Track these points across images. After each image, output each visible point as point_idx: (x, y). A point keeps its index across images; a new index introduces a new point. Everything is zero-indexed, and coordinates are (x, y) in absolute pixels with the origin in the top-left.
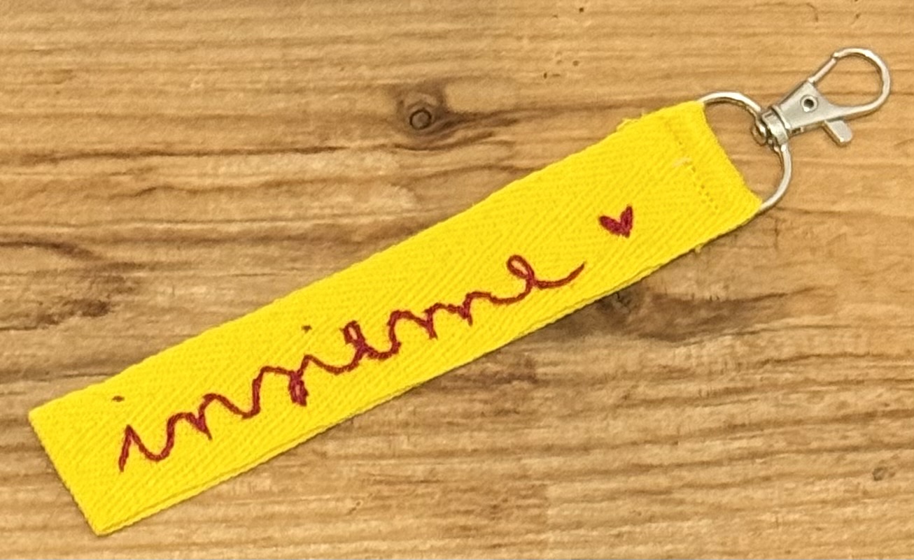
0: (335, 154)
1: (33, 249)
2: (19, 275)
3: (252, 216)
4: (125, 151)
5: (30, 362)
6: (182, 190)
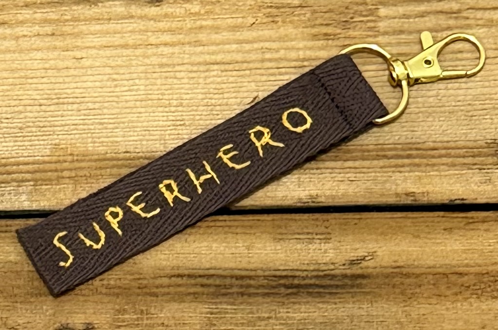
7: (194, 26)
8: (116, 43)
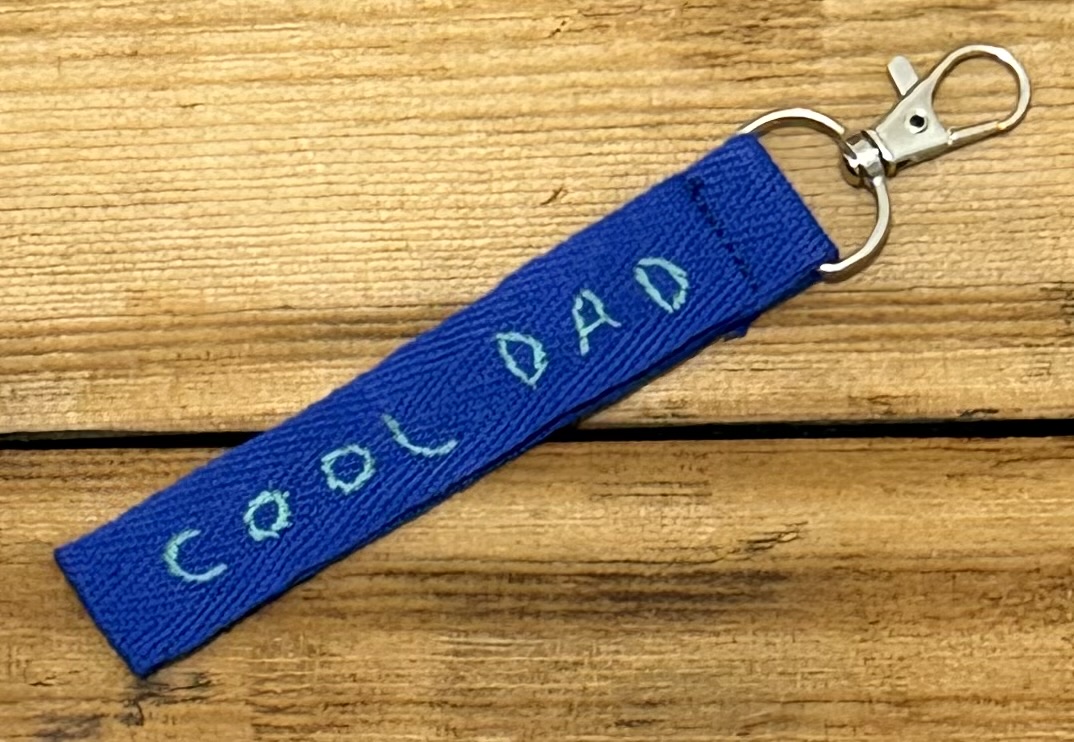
7: (432, 36)
8: (268, 73)
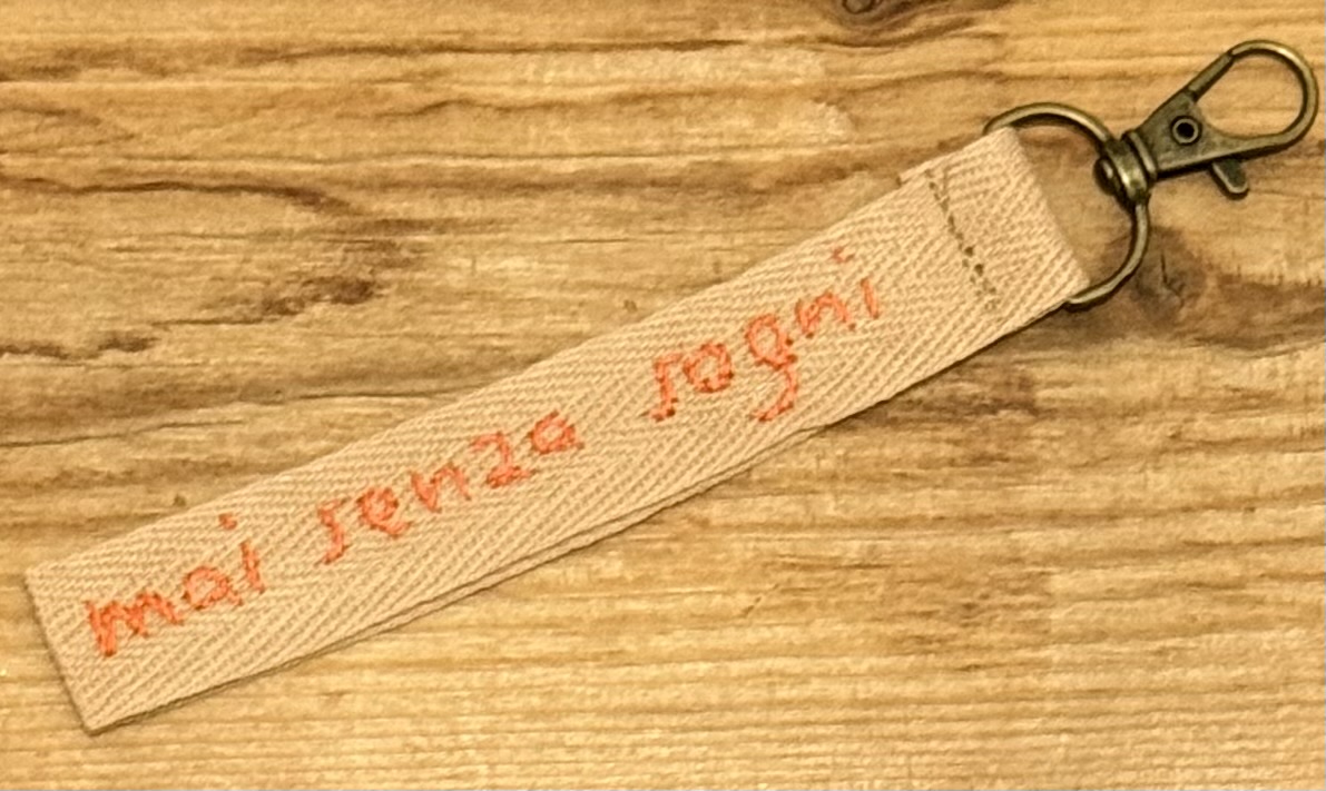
0: (725, 52)
1: (257, 197)
2: (236, 237)
3: (595, 148)
4: (400, 45)
5: (252, 374)
6: (486, 106)
